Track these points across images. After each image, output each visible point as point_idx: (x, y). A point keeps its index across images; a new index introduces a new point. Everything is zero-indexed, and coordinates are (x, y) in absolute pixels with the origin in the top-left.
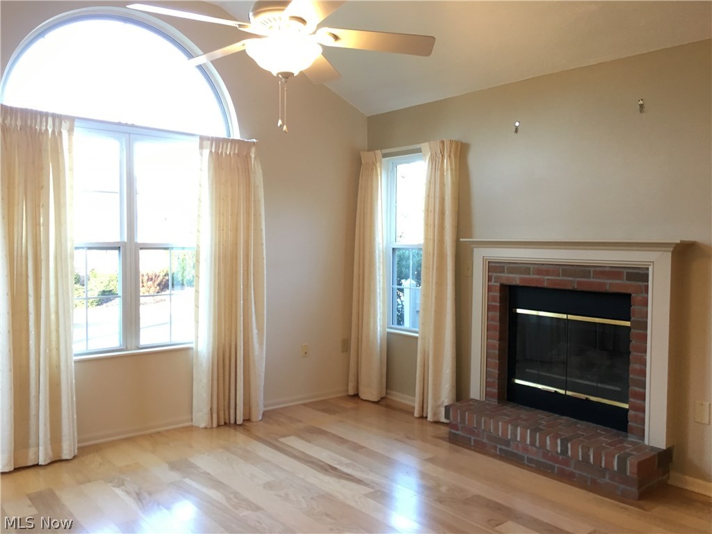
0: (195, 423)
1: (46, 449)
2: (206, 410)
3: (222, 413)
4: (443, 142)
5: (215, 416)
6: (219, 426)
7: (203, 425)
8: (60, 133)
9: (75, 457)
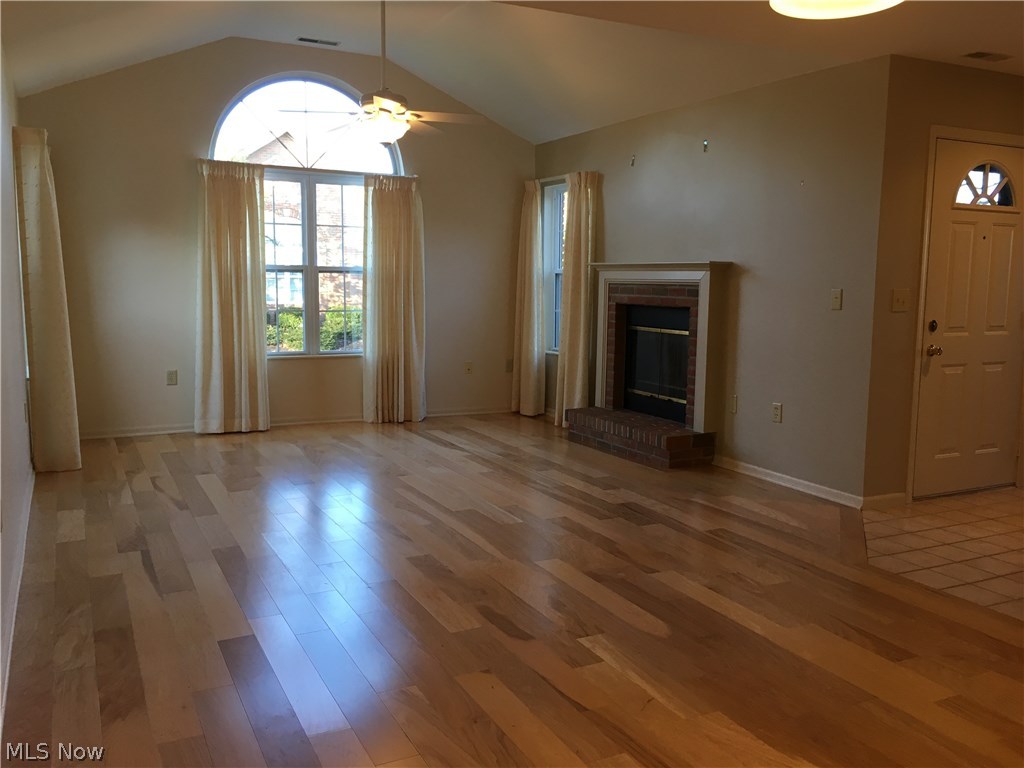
0: (365, 419)
1: (246, 421)
2: (373, 408)
3: (386, 412)
4: (580, 173)
5: (380, 413)
6: (383, 422)
7: (370, 421)
8: (254, 180)
9: (267, 430)
